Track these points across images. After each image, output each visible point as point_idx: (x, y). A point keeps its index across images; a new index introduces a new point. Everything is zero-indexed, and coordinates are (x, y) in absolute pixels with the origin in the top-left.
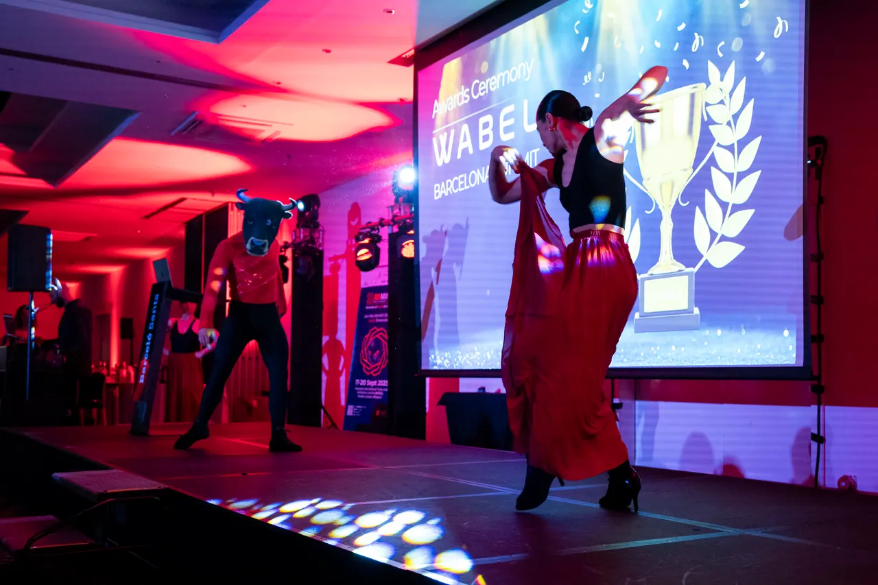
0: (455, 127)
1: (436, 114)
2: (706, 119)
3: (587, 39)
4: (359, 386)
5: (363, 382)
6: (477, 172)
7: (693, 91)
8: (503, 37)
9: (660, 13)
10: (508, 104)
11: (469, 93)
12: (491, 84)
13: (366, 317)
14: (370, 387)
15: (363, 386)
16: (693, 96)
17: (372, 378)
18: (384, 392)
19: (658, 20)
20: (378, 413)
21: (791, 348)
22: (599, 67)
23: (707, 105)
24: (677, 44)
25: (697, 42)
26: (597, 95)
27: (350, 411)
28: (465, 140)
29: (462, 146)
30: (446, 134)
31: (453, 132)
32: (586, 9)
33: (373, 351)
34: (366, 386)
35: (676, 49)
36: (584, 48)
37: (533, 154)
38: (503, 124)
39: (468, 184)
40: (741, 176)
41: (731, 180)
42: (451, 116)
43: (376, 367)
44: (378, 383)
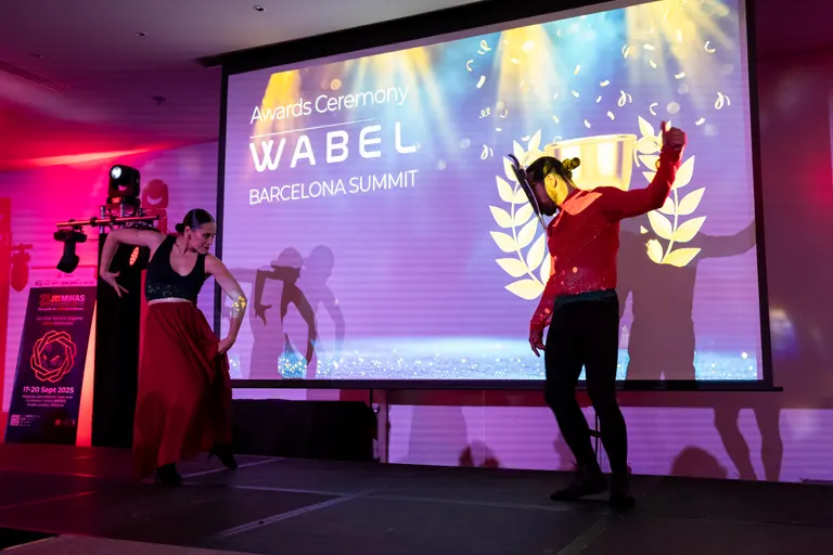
0: (288, 137)
1: (255, 120)
2: (638, 165)
3: (483, 79)
4: (29, 393)
5: (35, 389)
6: (322, 184)
7: (622, 139)
8: (364, 60)
9: (578, 68)
10: (373, 124)
11: (312, 106)
12: (345, 102)
13: (39, 319)
14: (45, 394)
15: (35, 394)
16: (621, 145)
17: (48, 385)
18: (68, 400)
19: (576, 72)
20: (58, 422)
21: (751, 368)
22: (500, 105)
23: (639, 153)
24: (600, 98)
25: (623, 99)
26: (499, 130)
27: (15, 420)
28: (303, 149)
29: (297, 155)
30: (271, 143)
31: (283, 142)
32: (483, 50)
33: (50, 356)
34: (40, 393)
35: (598, 101)
36: (479, 85)
37: (409, 175)
38: (363, 142)
39: (306, 193)
40: (683, 219)
41: (672, 223)
42: (282, 126)
43: (55, 373)
44: (57, 390)
